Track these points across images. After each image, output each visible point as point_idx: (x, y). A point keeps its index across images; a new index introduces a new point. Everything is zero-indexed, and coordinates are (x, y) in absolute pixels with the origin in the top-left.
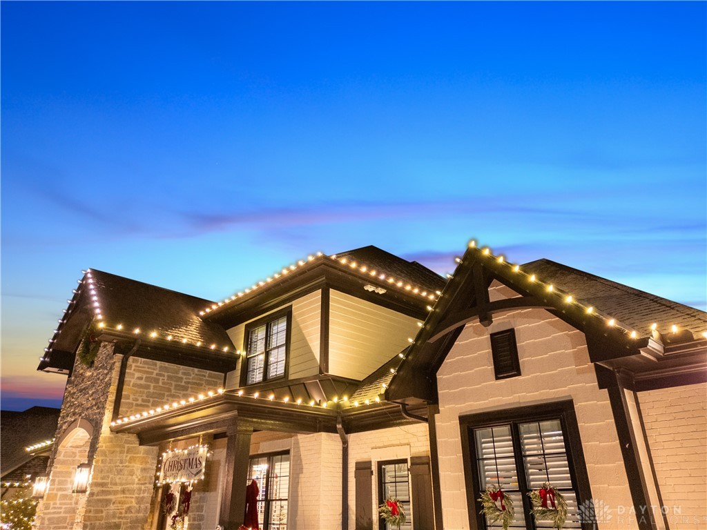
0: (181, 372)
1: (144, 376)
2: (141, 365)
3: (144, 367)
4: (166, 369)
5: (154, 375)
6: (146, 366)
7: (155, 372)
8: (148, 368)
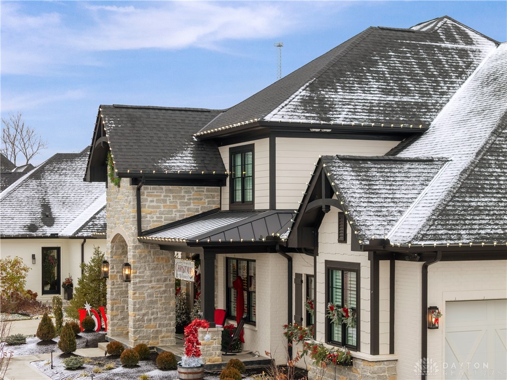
0: (183, 191)
1: (155, 199)
2: (151, 191)
3: (154, 192)
4: (171, 191)
5: (162, 197)
6: (155, 191)
7: (163, 194)
8: (157, 192)
